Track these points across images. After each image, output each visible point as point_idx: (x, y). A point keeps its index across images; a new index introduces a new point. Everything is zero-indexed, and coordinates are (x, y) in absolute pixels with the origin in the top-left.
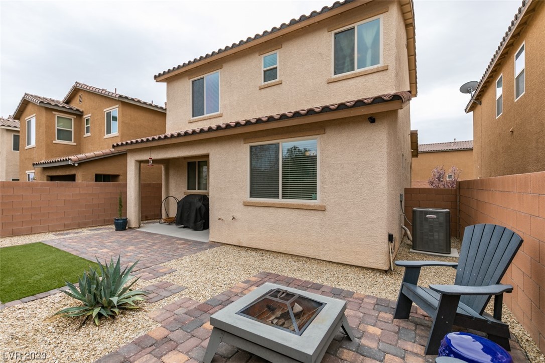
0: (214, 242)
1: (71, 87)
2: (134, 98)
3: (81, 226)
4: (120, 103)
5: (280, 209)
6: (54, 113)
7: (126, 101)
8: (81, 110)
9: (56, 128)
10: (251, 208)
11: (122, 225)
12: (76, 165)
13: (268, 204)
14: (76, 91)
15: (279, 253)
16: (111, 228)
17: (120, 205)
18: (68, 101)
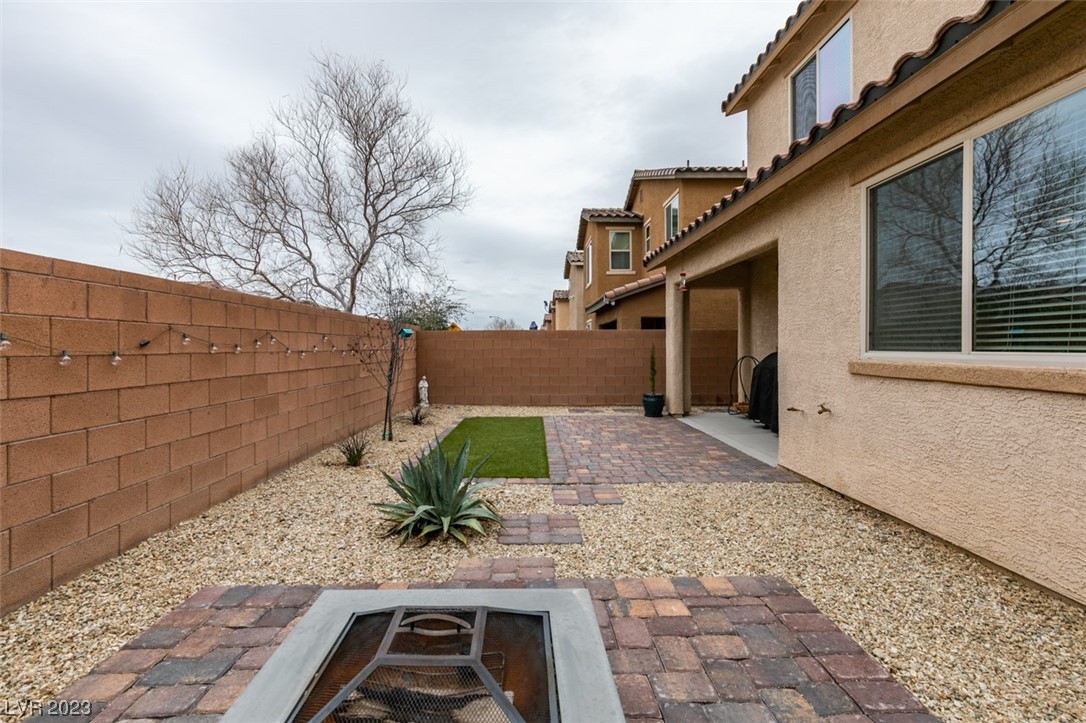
0: (788, 470)
1: (630, 182)
2: (704, 166)
3: (608, 402)
4: (681, 184)
5: (963, 392)
6: (607, 228)
7: (689, 176)
8: (641, 214)
9: (611, 250)
10: (870, 384)
11: (655, 407)
12: (613, 304)
13: (922, 369)
14: (636, 185)
15: (960, 549)
16: (638, 411)
17: (653, 369)
18: (629, 206)
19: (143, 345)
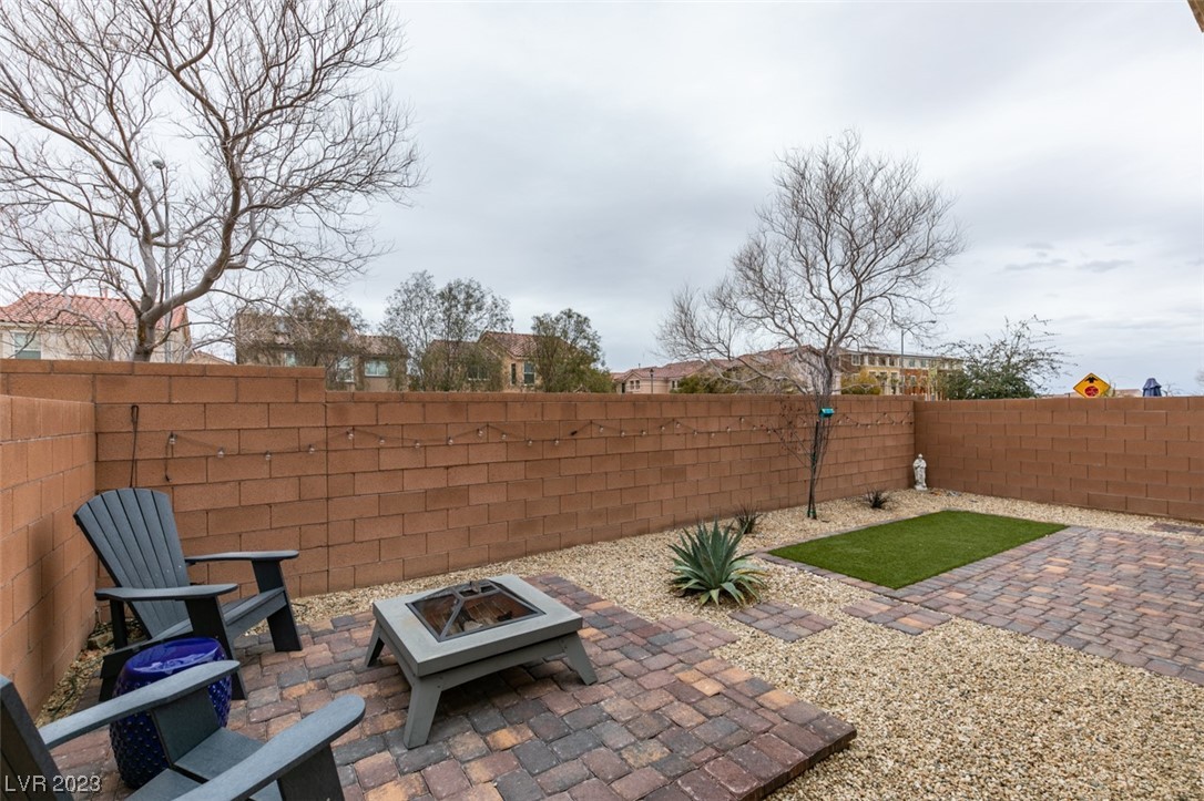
19: (573, 434)
